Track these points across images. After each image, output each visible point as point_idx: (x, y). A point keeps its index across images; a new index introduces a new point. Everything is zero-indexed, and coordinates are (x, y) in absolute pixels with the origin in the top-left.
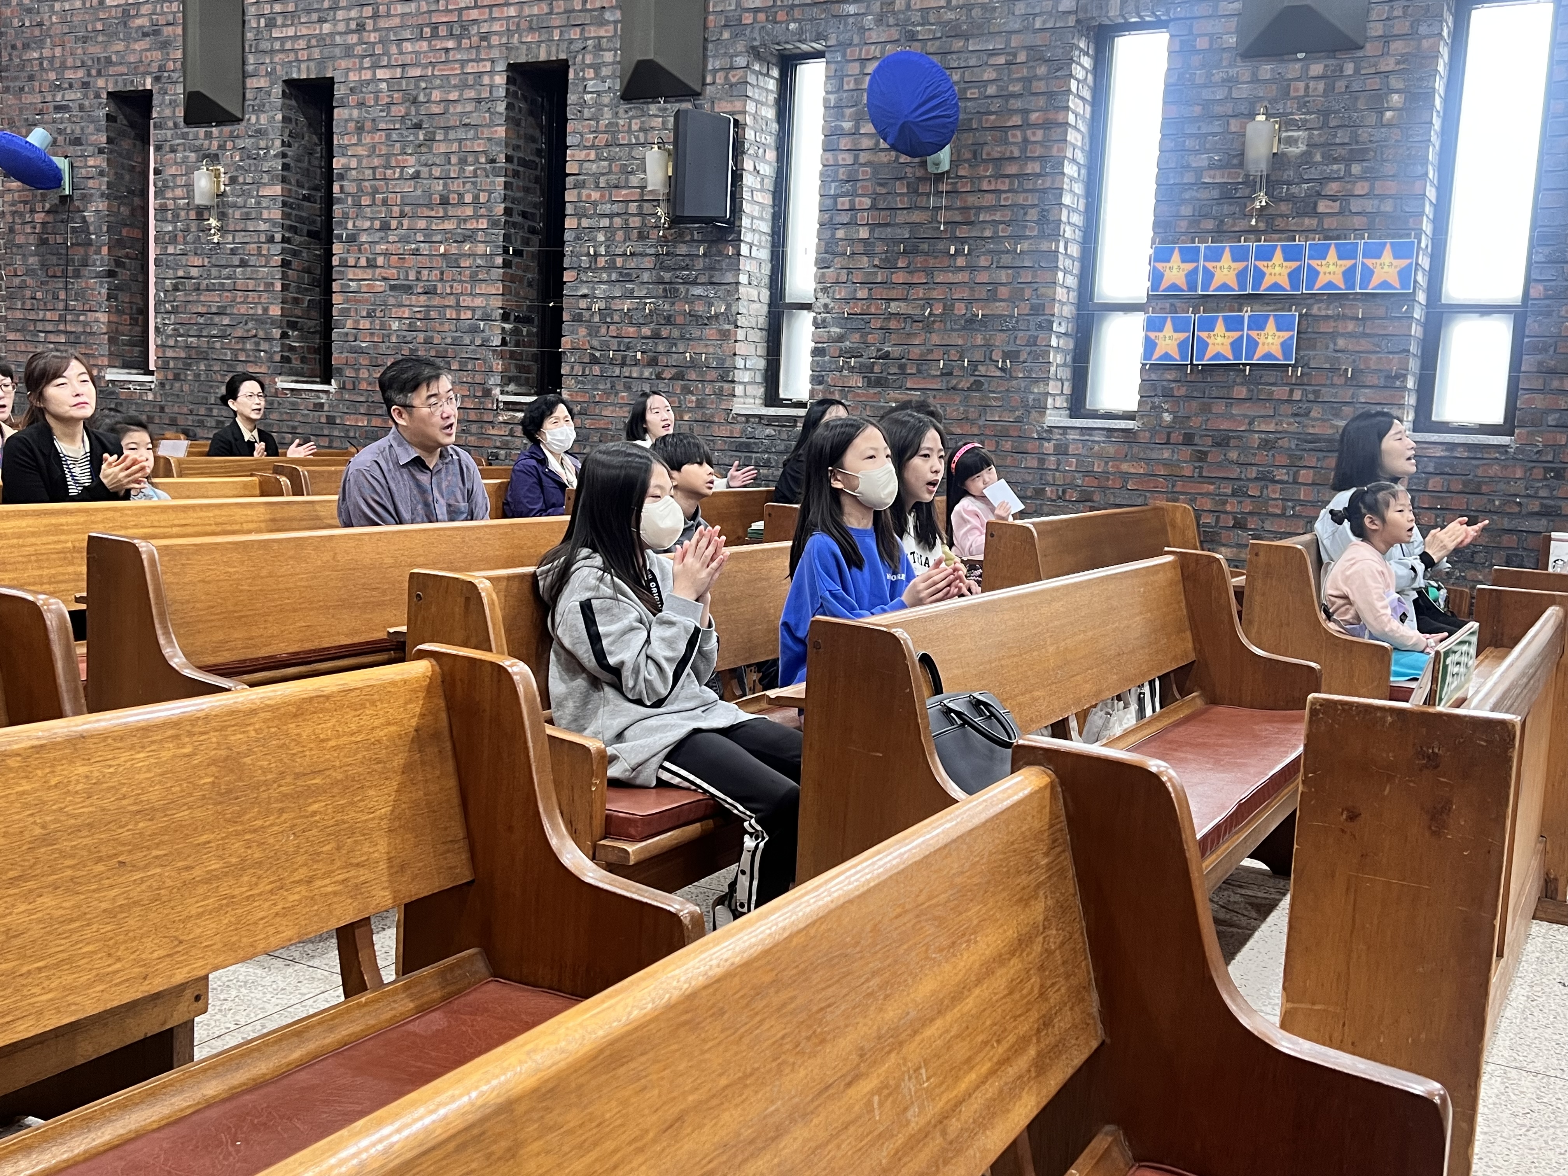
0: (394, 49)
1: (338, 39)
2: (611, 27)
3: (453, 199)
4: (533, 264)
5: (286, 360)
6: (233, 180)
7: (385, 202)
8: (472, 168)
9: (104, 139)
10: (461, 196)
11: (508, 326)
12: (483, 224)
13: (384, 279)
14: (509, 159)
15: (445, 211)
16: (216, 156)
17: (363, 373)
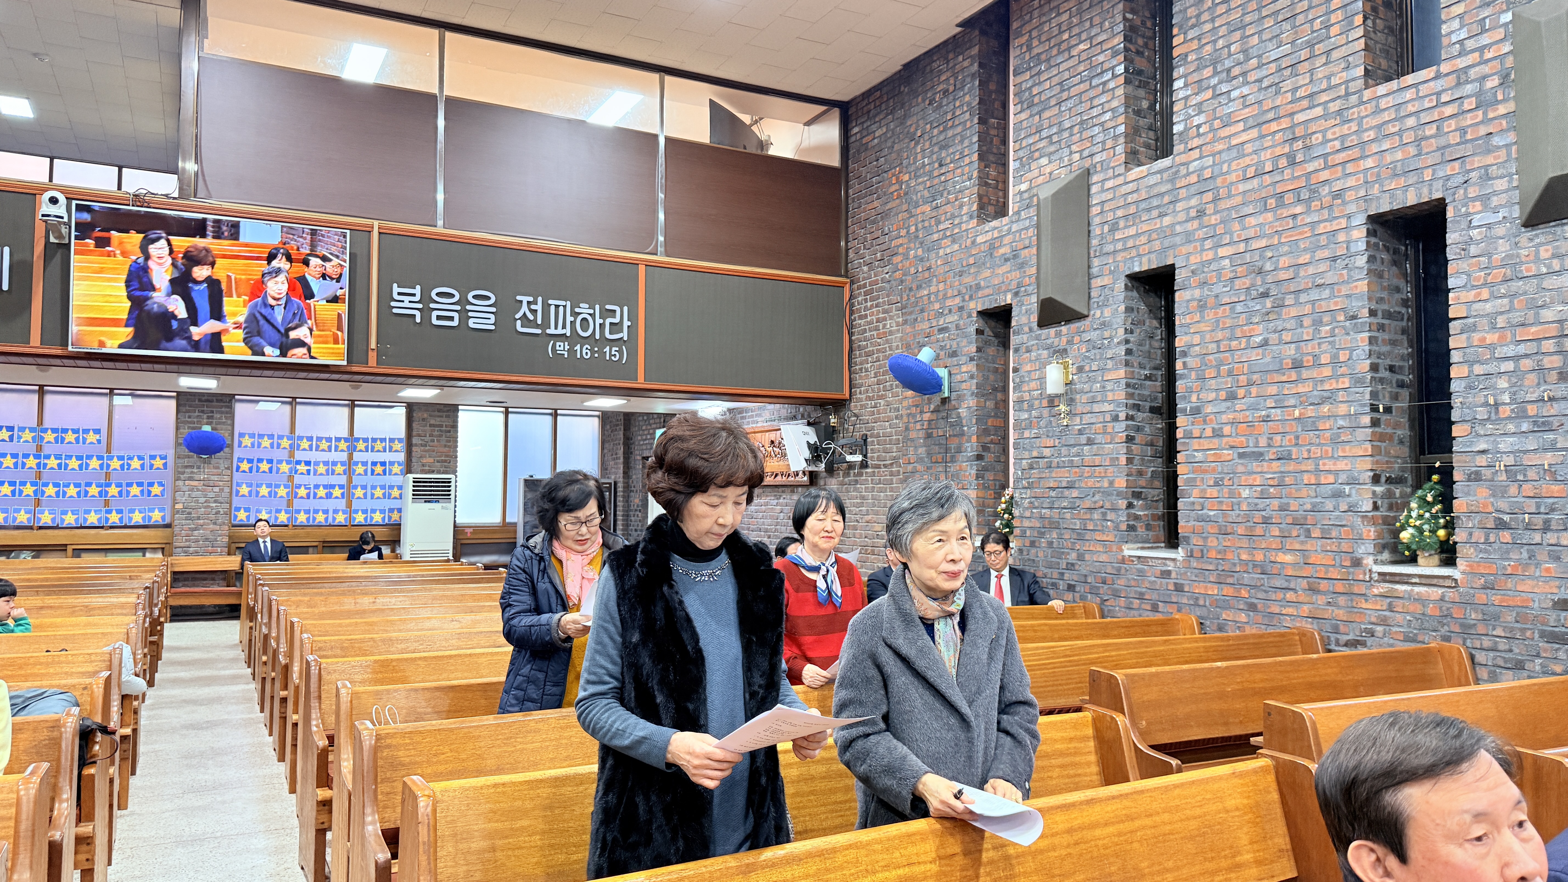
0: (1236, 226)
1: (1178, 229)
2: (1502, 152)
3: (1308, 361)
4: (1404, 420)
5: (1131, 528)
6: (1081, 369)
7: (1230, 373)
8: (1328, 328)
10: (1316, 357)
11: (1379, 489)
12: (1345, 383)
13: (1232, 447)
14: (1372, 313)
15: (1299, 374)
16: (1065, 350)
17: (1212, 542)
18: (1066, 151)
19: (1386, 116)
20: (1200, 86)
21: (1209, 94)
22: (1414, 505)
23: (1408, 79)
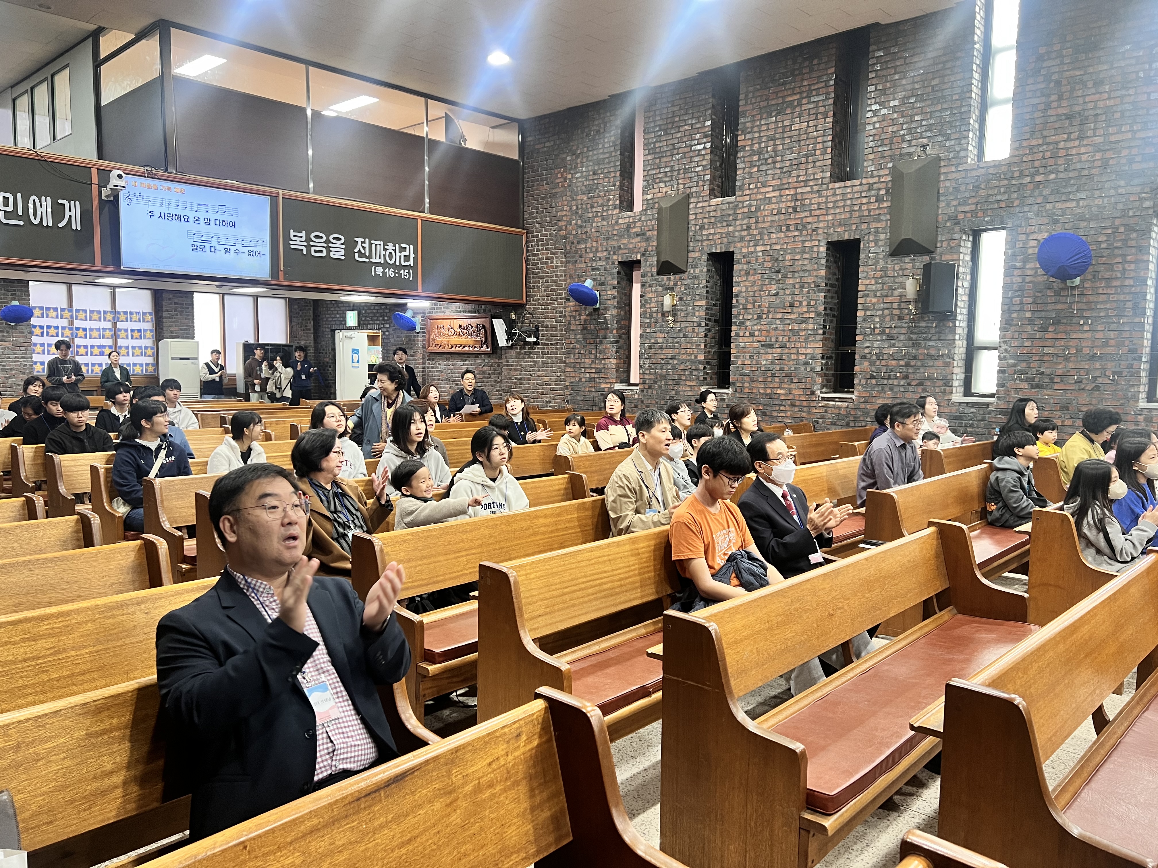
0: (766, 237)
1: (737, 234)
2: (884, 223)
3: (797, 304)
5: (705, 379)
6: (681, 299)
7: (760, 307)
8: (806, 290)
9: (616, 282)
10: (801, 303)
11: (823, 362)
12: (812, 315)
13: (759, 341)
14: (826, 285)
15: (792, 310)
16: (673, 288)
17: (747, 385)
18: (675, 182)
19: (839, 198)
20: (751, 164)
21: (755, 169)
23: (849, 183)
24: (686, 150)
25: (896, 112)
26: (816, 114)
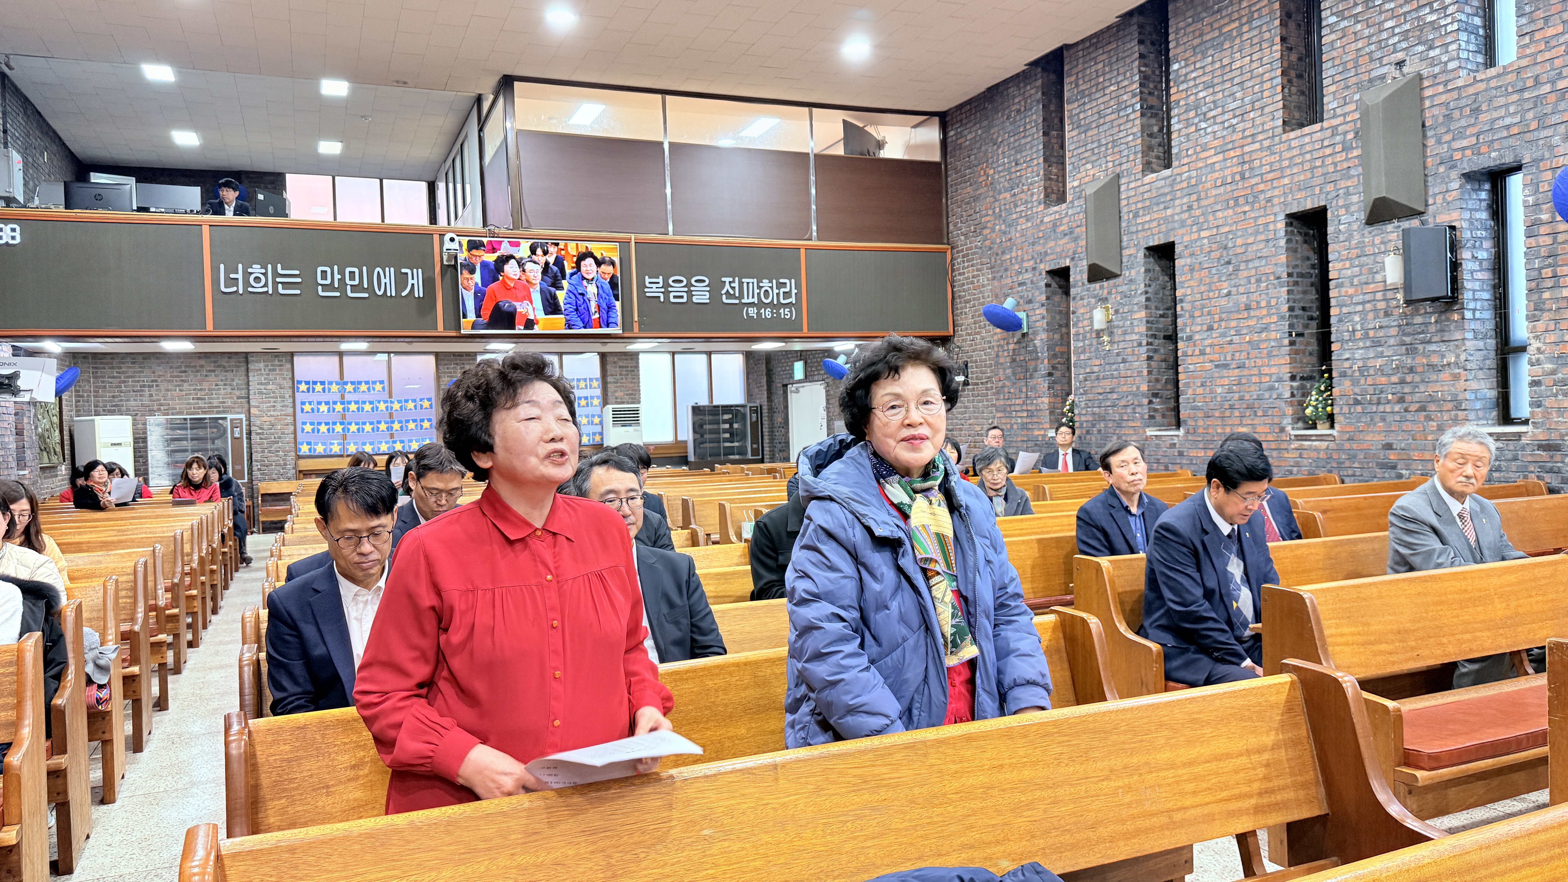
0: (1211, 217)
1: (1176, 218)
2: (1355, 179)
3: (1254, 305)
4: (1313, 341)
5: (1152, 417)
6: (1117, 312)
7: (1209, 313)
8: (1264, 284)
9: (1044, 298)
10: (1258, 303)
11: (1295, 384)
12: (1275, 319)
13: (1211, 361)
14: (1290, 275)
15: (1249, 314)
16: (1106, 299)
17: (1201, 423)
18: (1104, 160)
19: (1295, 152)
20: (1188, 123)
21: (1193, 129)
22: (1314, 393)
23: (1307, 130)
24: (1113, 116)
25: (1359, 22)
26: (1260, 43)
